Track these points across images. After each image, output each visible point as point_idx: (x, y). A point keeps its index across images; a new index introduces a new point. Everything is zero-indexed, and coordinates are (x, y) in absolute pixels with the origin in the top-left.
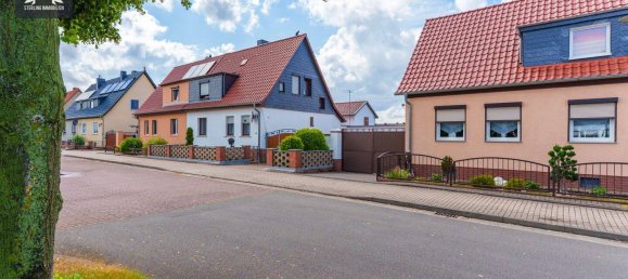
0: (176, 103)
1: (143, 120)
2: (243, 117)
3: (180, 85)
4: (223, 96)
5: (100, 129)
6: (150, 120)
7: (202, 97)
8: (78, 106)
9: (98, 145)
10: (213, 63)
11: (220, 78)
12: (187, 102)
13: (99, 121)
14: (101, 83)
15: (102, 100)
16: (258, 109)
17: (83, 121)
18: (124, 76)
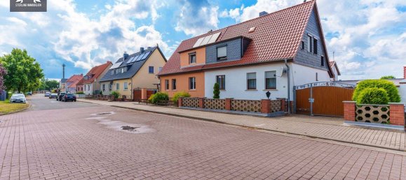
0: (193, 64)
1: (164, 79)
2: (266, 72)
3: (196, 51)
4: (242, 57)
5: (129, 87)
6: (170, 79)
7: (218, 59)
8: (113, 72)
9: (127, 98)
10: (218, 34)
11: (239, 41)
12: (204, 64)
13: (129, 81)
14: (126, 57)
15: (129, 67)
16: (288, 64)
17: (117, 82)
18: (143, 51)
